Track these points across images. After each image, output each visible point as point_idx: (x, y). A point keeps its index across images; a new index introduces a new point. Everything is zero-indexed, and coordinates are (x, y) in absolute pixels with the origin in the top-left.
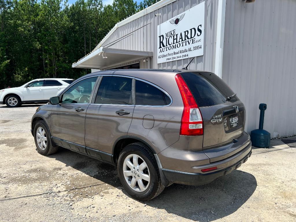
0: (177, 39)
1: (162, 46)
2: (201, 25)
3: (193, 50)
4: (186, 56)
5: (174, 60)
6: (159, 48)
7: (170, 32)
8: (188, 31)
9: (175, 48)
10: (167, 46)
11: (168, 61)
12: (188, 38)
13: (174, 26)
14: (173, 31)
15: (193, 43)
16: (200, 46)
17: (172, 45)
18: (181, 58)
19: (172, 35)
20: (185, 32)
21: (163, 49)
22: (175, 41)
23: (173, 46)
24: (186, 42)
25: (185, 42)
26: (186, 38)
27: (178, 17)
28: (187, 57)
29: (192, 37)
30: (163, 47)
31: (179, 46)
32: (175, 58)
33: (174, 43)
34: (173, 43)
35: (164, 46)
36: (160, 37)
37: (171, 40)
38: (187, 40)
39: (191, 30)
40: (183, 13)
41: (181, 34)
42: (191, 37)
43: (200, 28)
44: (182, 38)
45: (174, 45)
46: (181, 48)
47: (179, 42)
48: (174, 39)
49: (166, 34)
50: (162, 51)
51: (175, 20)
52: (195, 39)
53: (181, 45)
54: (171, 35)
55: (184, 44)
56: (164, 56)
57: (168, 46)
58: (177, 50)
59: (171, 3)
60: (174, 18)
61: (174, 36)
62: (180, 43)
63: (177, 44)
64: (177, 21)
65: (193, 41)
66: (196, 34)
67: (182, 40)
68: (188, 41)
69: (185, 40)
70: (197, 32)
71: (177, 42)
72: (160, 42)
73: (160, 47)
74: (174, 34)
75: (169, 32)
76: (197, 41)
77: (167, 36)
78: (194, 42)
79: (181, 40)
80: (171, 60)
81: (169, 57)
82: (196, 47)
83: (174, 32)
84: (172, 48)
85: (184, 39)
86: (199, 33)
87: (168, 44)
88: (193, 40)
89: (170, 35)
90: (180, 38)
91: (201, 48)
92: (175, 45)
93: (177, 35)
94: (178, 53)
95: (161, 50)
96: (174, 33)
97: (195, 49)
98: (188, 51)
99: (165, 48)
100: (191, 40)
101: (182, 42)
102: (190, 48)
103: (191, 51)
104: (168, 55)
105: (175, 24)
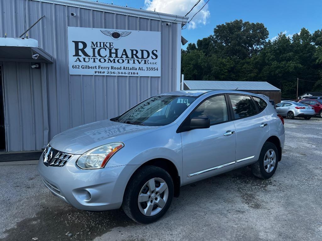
0: (116, 53)
1: (81, 54)
2: (156, 51)
3: (146, 70)
4: (134, 73)
5: (112, 75)
6: (74, 56)
7: (102, 43)
8: (137, 51)
9: (114, 62)
10: (94, 55)
11: (97, 74)
12: (137, 57)
13: (111, 39)
14: (109, 43)
15: (145, 63)
16: (156, 68)
17: (107, 58)
18: (126, 75)
19: (107, 47)
20: (132, 51)
21: (84, 58)
22: (113, 55)
23: (109, 59)
24: (134, 61)
25: (132, 60)
27: (119, 31)
28: (136, 75)
29: (145, 57)
30: (83, 56)
31: (121, 61)
32: (114, 73)
33: (110, 56)
34: (108, 56)
35: (86, 55)
36: (76, 42)
37: (105, 53)
38: (136, 59)
39: (142, 51)
40: (128, 31)
41: (125, 51)
42: (143, 57)
43: (155, 52)
44: (126, 54)
45: (111, 59)
46: (126, 65)
47: (121, 57)
48: (111, 53)
49: (93, 43)
50: (82, 61)
52: (148, 60)
53: (126, 61)
54: (104, 47)
55: (131, 62)
56: (89, 67)
57: (99, 58)
58: (116, 65)
59: (102, 11)
60: (111, 31)
61: (110, 50)
62: (124, 59)
63: (117, 59)
64: (116, 35)
66: (150, 57)
67: (127, 57)
68: (138, 61)
69: (132, 57)
70: (151, 55)
71: (117, 57)
72: (77, 49)
73: (77, 55)
74: (110, 47)
75: (100, 43)
76: (152, 63)
77: (94, 45)
78: (147, 63)
79: (124, 56)
80: (105, 74)
81: (100, 70)
82: (151, 68)
85: (130, 56)
86: (154, 57)
87: (96, 54)
88: (145, 61)
89: (102, 46)
90: (123, 55)
91: (157, 70)
92: (114, 60)
93: (116, 50)
94: (119, 69)
95: (78, 58)
96: (111, 46)
97: (149, 70)
98: (138, 69)
99: (89, 58)
100: (142, 60)
101: (126, 59)
102: (142, 68)
103: (142, 70)
104: (99, 67)
105: (112, 37)
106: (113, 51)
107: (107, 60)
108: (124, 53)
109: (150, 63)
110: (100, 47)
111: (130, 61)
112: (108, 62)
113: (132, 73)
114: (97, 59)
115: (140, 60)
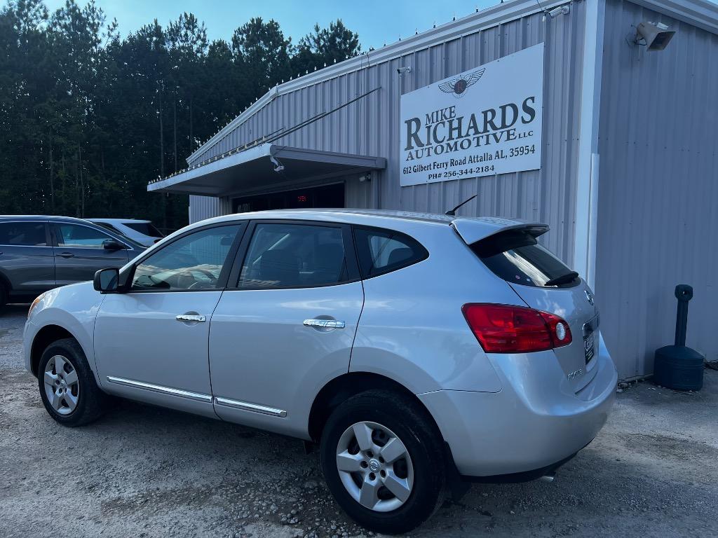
0: (459, 128)
1: (413, 143)
2: (533, 99)
3: (508, 156)
4: (487, 169)
5: (453, 178)
6: (406, 150)
7: (440, 112)
8: (493, 112)
9: (456, 150)
10: (429, 143)
11: (432, 180)
12: (494, 128)
13: (451, 99)
14: (448, 110)
15: (508, 139)
16: (529, 148)
17: (445, 142)
18: (474, 175)
19: (446, 118)
20: (485, 113)
21: (417, 151)
22: (455, 134)
23: (448, 145)
24: (488, 136)
25: (485, 137)
26: (489, 127)
27: (465, 75)
28: (490, 173)
29: (508, 123)
30: (416, 148)
31: (466, 144)
32: (454, 174)
33: (451, 138)
34: (447, 138)
35: (420, 144)
36: (409, 123)
37: (443, 132)
38: (492, 131)
39: (503, 108)
40: (480, 68)
41: (473, 118)
42: (504, 126)
43: (529, 103)
44: (475, 127)
45: (452, 143)
46: (474, 151)
47: (468, 135)
48: (451, 129)
49: (427, 115)
50: (414, 156)
51: (453, 84)
52: (515, 130)
53: (474, 143)
54: (442, 119)
55: (483, 141)
56: (422, 168)
57: (434, 144)
58: (459, 155)
59: (442, 44)
60: (454, 79)
61: (451, 122)
62: (471, 138)
63: (460, 140)
64: (460, 87)
65: (509, 135)
66: (519, 119)
67: (477, 132)
68: (494, 135)
69: (486, 130)
70: (521, 113)
71: (460, 136)
72: (409, 135)
73: (409, 147)
74: (451, 117)
75: (437, 112)
76: (522, 135)
77: (429, 121)
78: (511, 137)
79: (472, 131)
80: (442, 179)
81: (437, 171)
82: (519, 150)
83: (451, 112)
84: (445, 150)
85: (481, 129)
86: (527, 117)
87: (432, 140)
88: (508, 131)
89: (439, 119)
90: (470, 128)
91: (533, 151)
92: (456, 143)
93: (460, 120)
94: (463, 162)
95: (410, 153)
96: (453, 115)
97: (517, 153)
98: (494, 157)
99: (422, 150)
100: (502, 132)
101: (474, 136)
102: (502, 151)
103: (502, 157)
104: (434, 165)
105: (454, 93)
106: (455, 124)
107: (445, 146)
108: (472, 125)
109: (518, 137)
110: (437, 121)
111: (481, 138)
112: (447, 152)
113: (484, 169)
114: (432, 147)
115: (498, 133)
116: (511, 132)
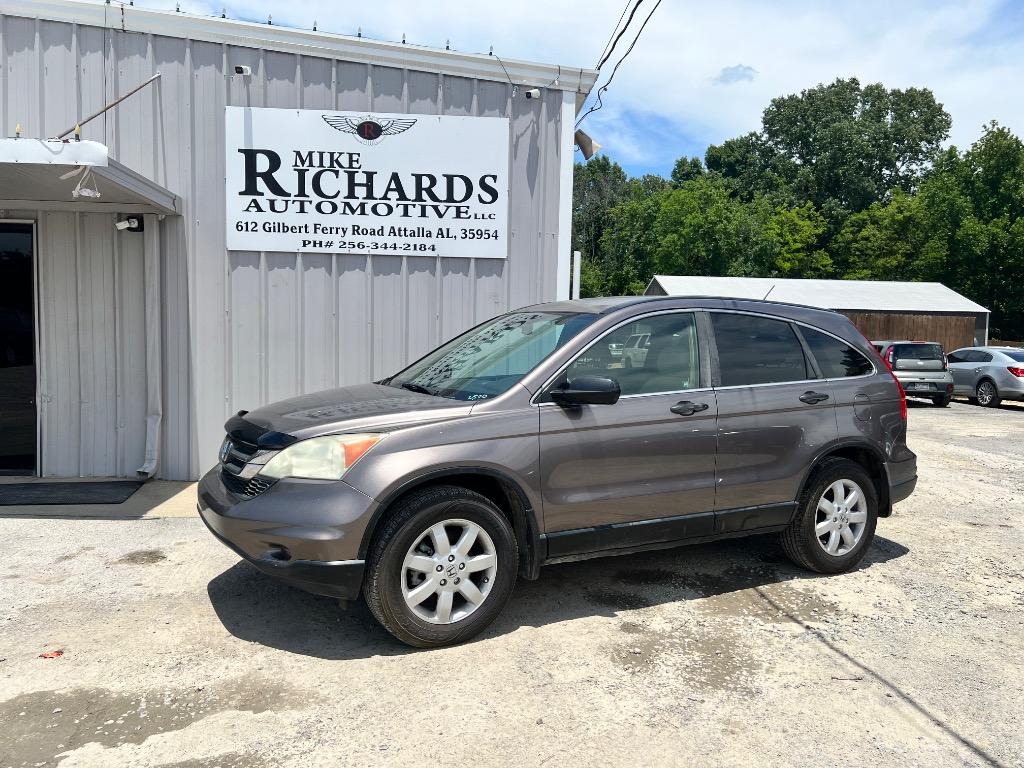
0: (369, 186)
1: (262, 187)
2: (495, 178)
3: (459, 238)
4: (423, 247)
5: (356, 251)
6: (242, 194)
7: (327, 155)
8: (432, 179)
9: (363, 214)
10: (302, 192)
11: (310, 248)
12: (434, 197)
13: (356, 143)
14: (347, 155)
15: (458, 216)
16: (491, 233)
17: (340, 199)
18: (399, 252)
19: (341, 167)
20: (419, 178)
21: (272, 201)
22: (361, 192)
23: (347, 204)
24: (423, 208)
25: (418, 207)
26: (426, 197)
27: (380, 118)
28: (429, 253)
29: (457, 198)
30: (269, 195)
31: (382, 209)
32: (361, 246)
33: (351, 195)
34: (344, 194)
35: (278, 191)
36: (248, 153)
37: (334, 184)
38: (429, 202)
39: (450, 179)
40: (408, 116)
41: (395, 177)
42: (450, 198)
43: (489, 181)
44: (400, 189)
45: (354, 203)
46: (398, 221)
47: (385, 197)
48: (352, 185)
49: (298, 153)
50: (265, 208)
51: (356, 123)
52: (468, 207)
53: (398, 211)
54: (332, 165)
55: (415, 211)
56: (285, 229)
57: (316, 199)
58: (369, 221)
59: (330, 59)
60: (355, 117)
61: (351, 174)
62: (393, 203)
63: (371, 202)
64: (369, 131)
65: (458, 212)
66: (474, 196)
67: (403, 197)
68: (436, 208)
69: (419, 198)
70: (477, 189)
71: (370, 196)
72: (251, 172)
73: (252, 191)
74: (351, 166)
75: (321, 153)
76: (480, 216)
77: (303, 161)
78: (463, 215)
79: (394, 195)
80: (335, 249)
81: (320, 237)
82: (475, 232)
83: (351, 161)
84: (339, 211)
86: (487, 197)
87: (310, 191)
88: (458, 208)
89: (326, 164)
90: (389, 189)
91: (496, 237)
92: (362, 206)
93: (370, 176)
94: (377, 233)
95: (254, 201)
96: (355, 165)
97: (471, 236)
98: (434, 234)
99: (287, 201)
100: (448, 207)
101: (399, 202)
102: (448, 230)
103: (448, 237)
104: (316, 229)
105: (357, 136)
106: (360, 178)
107: (341, 207)
108: (393, 186)
109: (473, 217)
110: (321, 165)
111: (410, 207)
112: (344, 213)
113: (418, 247)
114: (311, 202)
115: (442, 208)
116: (463, 209)
